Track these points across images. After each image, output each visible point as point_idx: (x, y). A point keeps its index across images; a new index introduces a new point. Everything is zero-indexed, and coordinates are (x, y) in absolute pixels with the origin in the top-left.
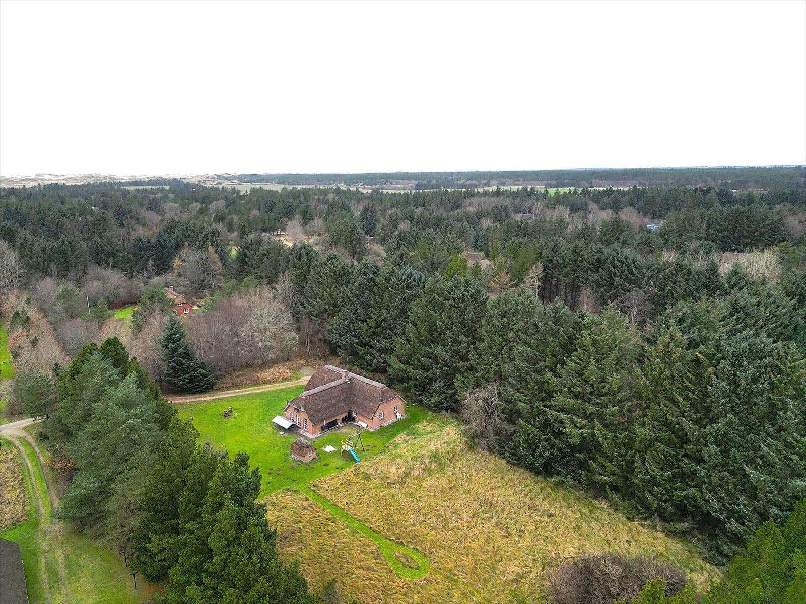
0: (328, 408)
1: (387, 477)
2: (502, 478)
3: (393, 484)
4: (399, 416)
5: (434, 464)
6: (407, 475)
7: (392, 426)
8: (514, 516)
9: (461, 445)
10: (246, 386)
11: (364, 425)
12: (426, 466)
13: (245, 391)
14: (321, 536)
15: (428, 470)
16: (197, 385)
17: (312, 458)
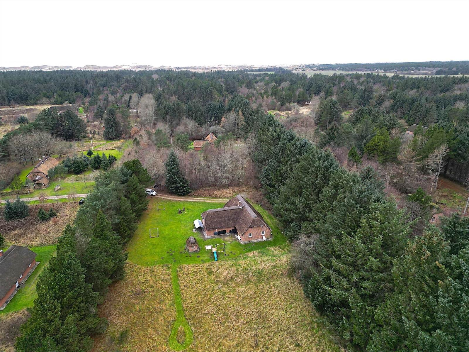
0: (220, 222)
1: (219, 277)
2: (292, 303)
3: (220, 282)
4: (264, 238)
5: (255, 278)
6: (232, 279)
7: (256, 243)
8: (272, 335)
9: (283, 270)
10: (205, 197)
11: (239, 238)
12: (248, 277)
13: (202, 200)
14: (155, 300)
15: (248, 281)
16: (179, 191)
17: (194, 250)
